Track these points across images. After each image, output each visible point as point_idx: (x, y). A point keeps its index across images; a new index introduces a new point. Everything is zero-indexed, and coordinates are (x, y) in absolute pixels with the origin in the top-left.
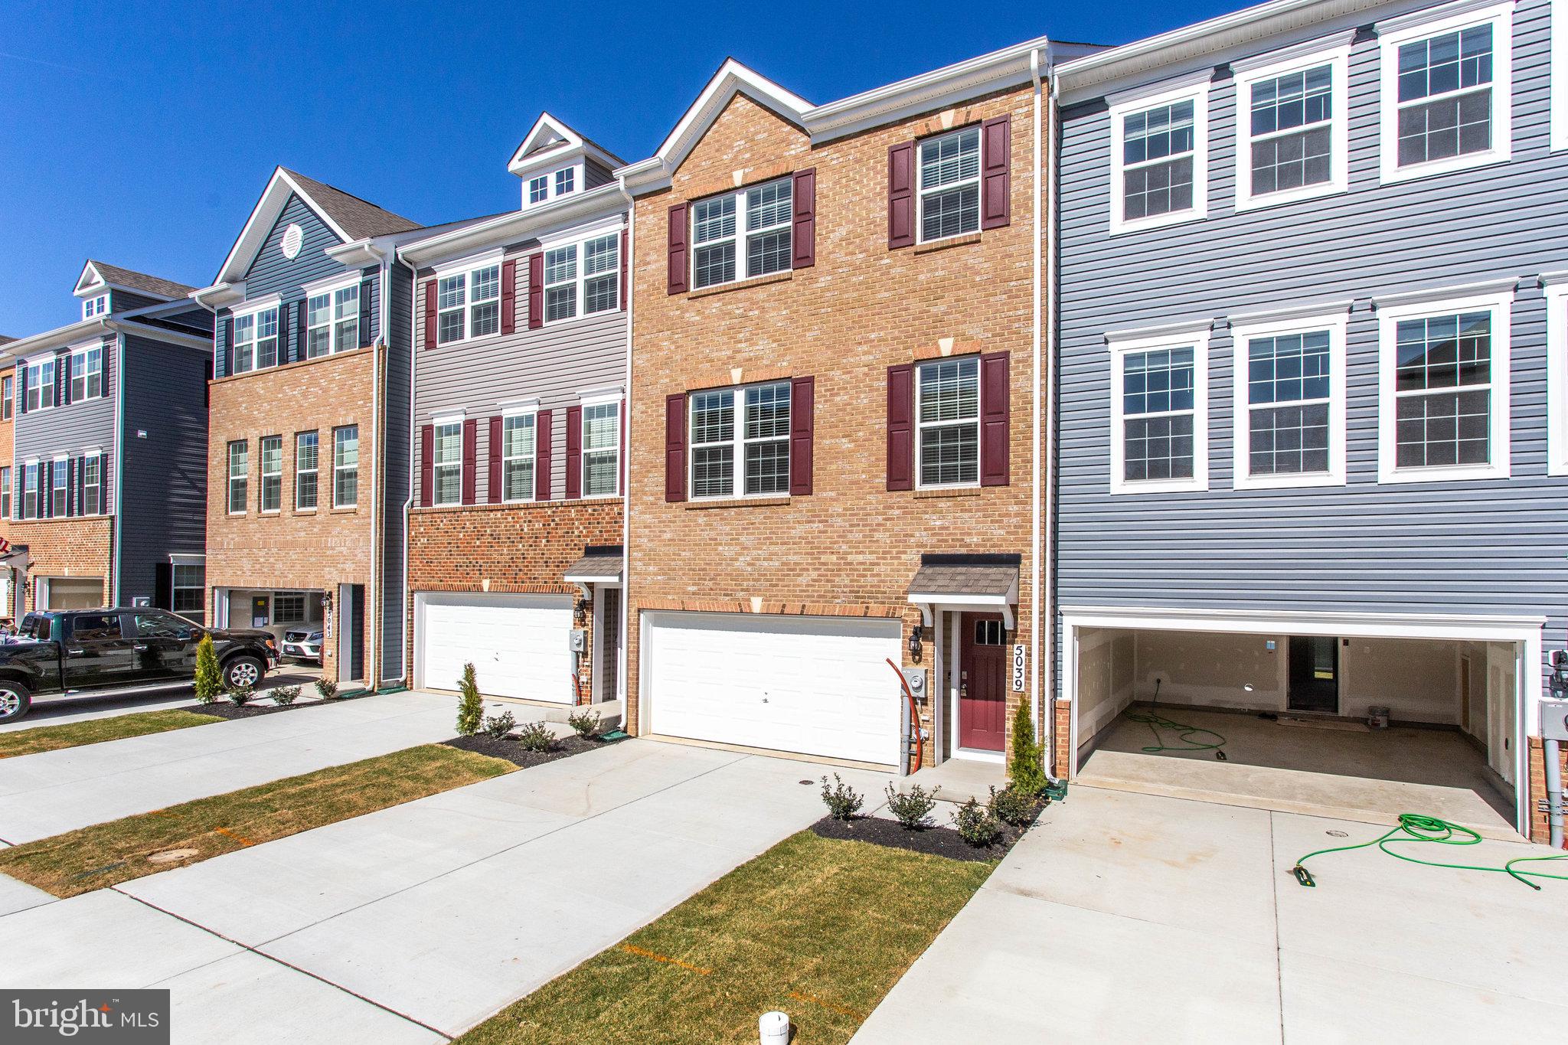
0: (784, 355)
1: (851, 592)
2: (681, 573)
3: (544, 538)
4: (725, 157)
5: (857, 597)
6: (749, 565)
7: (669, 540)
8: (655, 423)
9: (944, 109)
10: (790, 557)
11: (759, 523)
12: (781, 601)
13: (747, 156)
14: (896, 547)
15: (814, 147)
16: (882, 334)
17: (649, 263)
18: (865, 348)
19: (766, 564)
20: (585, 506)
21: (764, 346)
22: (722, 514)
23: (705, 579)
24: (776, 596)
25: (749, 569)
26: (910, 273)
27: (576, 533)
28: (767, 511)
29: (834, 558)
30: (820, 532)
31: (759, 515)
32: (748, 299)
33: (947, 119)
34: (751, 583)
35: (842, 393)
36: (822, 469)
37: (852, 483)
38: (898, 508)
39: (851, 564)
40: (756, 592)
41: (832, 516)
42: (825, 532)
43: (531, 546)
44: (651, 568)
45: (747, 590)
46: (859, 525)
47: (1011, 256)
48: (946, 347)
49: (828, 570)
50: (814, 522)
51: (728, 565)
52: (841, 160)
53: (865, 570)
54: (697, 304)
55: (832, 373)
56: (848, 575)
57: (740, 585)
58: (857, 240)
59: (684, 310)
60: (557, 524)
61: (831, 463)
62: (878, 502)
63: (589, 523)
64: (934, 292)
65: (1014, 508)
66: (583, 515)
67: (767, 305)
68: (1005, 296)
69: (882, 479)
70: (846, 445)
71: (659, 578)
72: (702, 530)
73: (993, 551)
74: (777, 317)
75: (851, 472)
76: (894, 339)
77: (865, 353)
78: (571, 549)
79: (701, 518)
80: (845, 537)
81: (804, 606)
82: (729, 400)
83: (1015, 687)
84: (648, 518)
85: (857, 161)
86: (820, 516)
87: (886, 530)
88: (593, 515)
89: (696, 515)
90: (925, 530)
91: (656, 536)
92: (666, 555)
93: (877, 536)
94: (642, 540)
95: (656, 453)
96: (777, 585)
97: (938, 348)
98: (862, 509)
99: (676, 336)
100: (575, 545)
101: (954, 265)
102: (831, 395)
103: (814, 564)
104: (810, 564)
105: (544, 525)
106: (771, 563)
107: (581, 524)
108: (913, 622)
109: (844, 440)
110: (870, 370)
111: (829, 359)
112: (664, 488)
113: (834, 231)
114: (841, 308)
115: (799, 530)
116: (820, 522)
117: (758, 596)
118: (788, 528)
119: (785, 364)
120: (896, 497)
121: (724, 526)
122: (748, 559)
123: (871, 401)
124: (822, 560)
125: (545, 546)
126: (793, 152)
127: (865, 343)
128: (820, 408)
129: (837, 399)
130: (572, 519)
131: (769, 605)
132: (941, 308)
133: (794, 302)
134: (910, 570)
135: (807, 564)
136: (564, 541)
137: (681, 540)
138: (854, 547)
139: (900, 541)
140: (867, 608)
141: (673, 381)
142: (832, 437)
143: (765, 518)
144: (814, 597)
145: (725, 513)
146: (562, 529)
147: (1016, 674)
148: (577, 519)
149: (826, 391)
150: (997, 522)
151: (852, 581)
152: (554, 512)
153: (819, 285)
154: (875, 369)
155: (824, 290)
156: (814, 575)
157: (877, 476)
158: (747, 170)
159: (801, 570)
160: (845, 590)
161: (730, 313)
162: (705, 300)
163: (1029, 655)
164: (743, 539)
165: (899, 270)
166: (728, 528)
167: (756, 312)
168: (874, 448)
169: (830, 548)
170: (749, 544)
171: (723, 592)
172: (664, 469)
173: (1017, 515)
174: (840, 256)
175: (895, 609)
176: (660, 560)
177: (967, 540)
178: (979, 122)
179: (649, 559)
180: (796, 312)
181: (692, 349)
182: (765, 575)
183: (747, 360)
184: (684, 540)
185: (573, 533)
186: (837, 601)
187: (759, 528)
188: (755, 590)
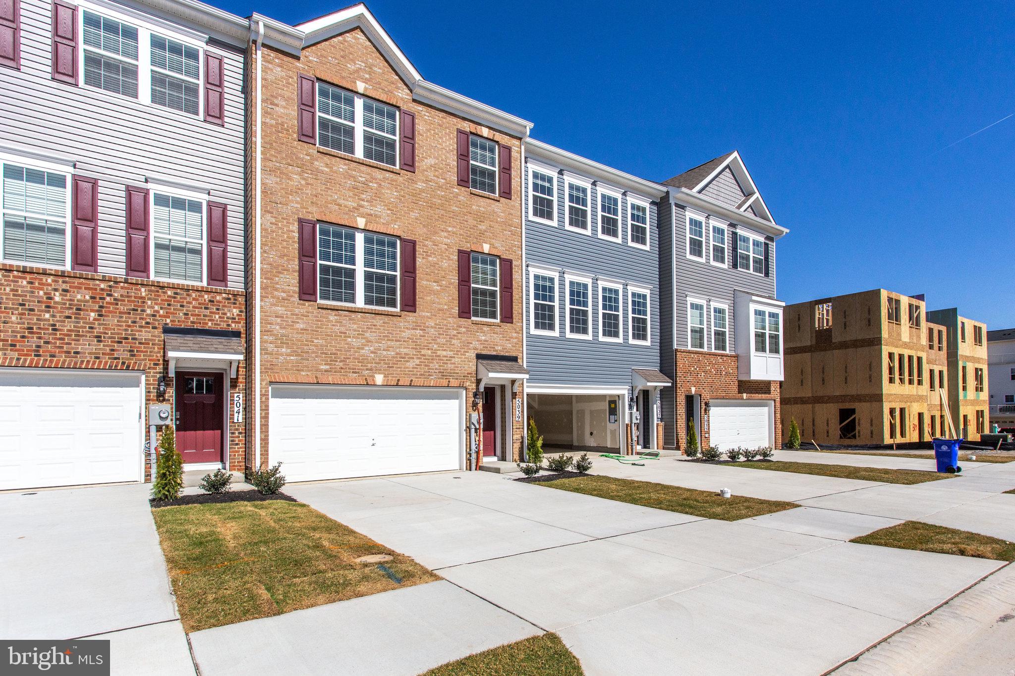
0: (396, 221)
1: (439, 372)
2: (313, 355)
4: (349, 65)
5: (443, 376)
6: (372, 352)
7: (302, 330)
8: (285, 236)
9: (483, 125)
10: (402, 350)
11: (380, 326)
12: (396, 377)
13: (367, 76)
14: (463, 349)
15: (414, 101)
16: (454, 230)
17: (277, 105)
18: (446, 234)
19: (385, 353)
21: (379, 209)
22: (350, 316)
23: (337, 361)
24: (391, 374)
25: (373, 355)
26: (468, 203)
27: (149, 312)
28: (386, 319)
29: (429, 352)
30: (421, 336)
31: (379, 321)
32: (369, 174)
33: (485, 132)
34: (374, 365)
35: (433, 256)
36: (421, 298)
37: (439, 310)
38: (464, 327)
39: (439, 356)
40: (379, 371)
41: (428, 327)
42: (424, 336)
43: (69, 317)
44: (284, 350)
45: (371, 370)
46: (443, 334)
47: (512, 215)
48: (486, 248)
49: (426, 359)
50: (417, 329)
51: (356, 352)
52: (431, 118)
53: (447, 360)
54: (326, 159)
55: (427, 242)
56: (437, 363)
57: (365, 366)
58: (440, 171)
59: (313, 159)
61: (427, 296)
62: (454, 323)
63: (169, 305)
64: (481, 218)
65: (515, 335)
67: (383, 184)
68: (510, 233)
69: (456, 310)
70: (436, 287)
71: (292, 358)
72: (333, 325)
73: (507, 354)
74: (391, 194)
75: (439, 303)
76: (460, 235)
77: (445, 237)
78: (141, 327)
79: (332, 317)
80: (436, 340)
81: (411, 381)
82: (352, 238)
83: (517, 419)
84: (280, 310)
85: (440, 125)
86: (420, 326)
87: (458, 339)
89: (329, 314)
90: (477, 341)
91: (288, 325)
92: (299, 341)
93: (454, 341)
94: (273, 327)
95: (288, 260)
96: (392, 367)
97: (482, 247)
98: (445, 325)
99: (306, 175)
100: (148, 323)
101: (489, 208)
102: (427, 255)
103: (417, 355)
104: (415, 355)
105: (93, 298)
106: (389, 353)
108: (472, 389)
109: (434, 284)
110: (448, 247)
111: (425, 233)
112: (297, 289)
113: (427, 158)
114: (432, 206)
115: (407, 334)
116: (420, 330)
117: (379, 373)
118: (400, 331)
119: (396, 226)
120: (463, 321)
121: (352, 325)
122: (372, 348)
123: (449, 266)
124: (422, 353)
125: (95, 319)
126: (400, 95)
127: (445, 231)
128: (419, 261)
129: (430, 259)
130: (142, 298)
131: (388, 379)
132: (482, 227)
133: (402, 189)
134: (470, 362)
135: (413, 354)
137: (313, 331)
138: (441, 347)
139: (465, 346)
140: (449, 381)
141: (305, 208)
142: (428, 280)
143: (384, 323)
144: (417, 375)
145: (353, 315)
147: (517, 413)
148: (150, 299)
149: (423, 252)
150: (508, 340)
151: (440, 366)
152: (110, 286)
153: (418, 186)
154: (451, 248)
155: (422, 191)
156: (417, 361)
157: (453, 308)
158: (367, 86)
159: (409, 358)
160: (436, 371)
161: (354, 178)
162: (334, 159)
164: (367, 335)
165: (463, 198)
166: (355, 326)
167: (375, 185)
168: (451, 292)
169: (427, 346)
170: (372, 339)
171: (352, 371)
172: (296, 274)
173: (516, 338)
174: (431, 175)
175: (464, 382)
176: (293, 344)
177: (496, 348)
178: (496, 141)
179: (281, 343)
180: (404, 197)
181: (321, 190)
182: (384, 360)
183: (369, 215)
184: (317, 331)
186: (431, 377)
187: (379, 329)
188: (376, 370)
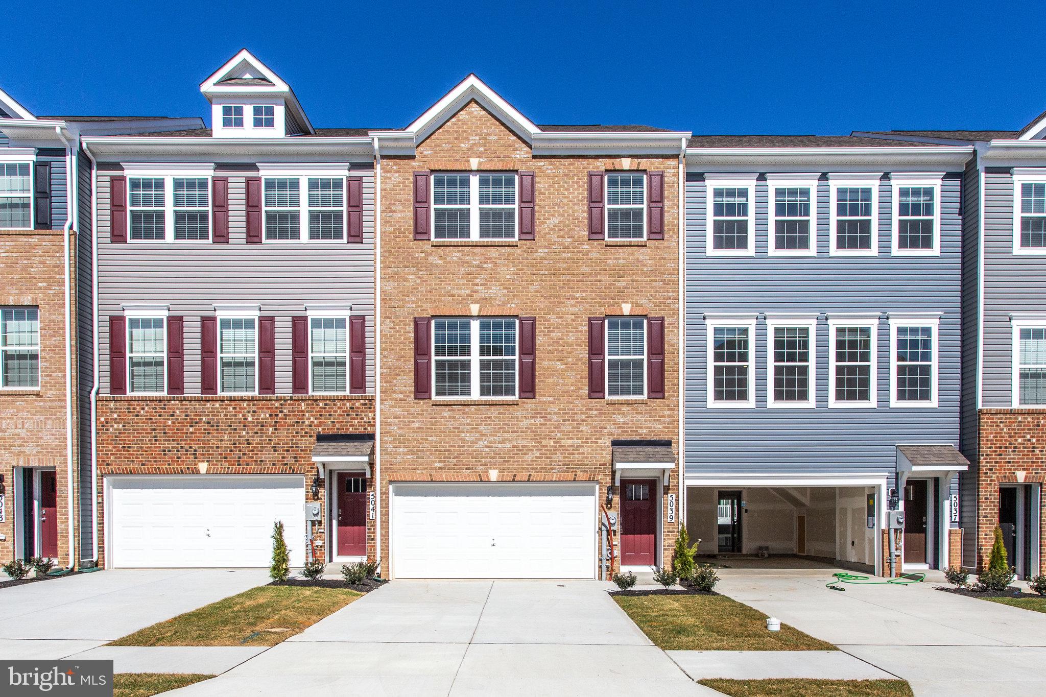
0: (513, 299)
1: (564, 465)
2: (428, 453)
3: (271, 426)
4: (463, 145)
5: (569, 468)
6: (486, 447)
7: (417, 428)
8: (402, 338)
9: (624, 157)
10: (519, 442)
11: (495, 417)
12: (512, 472)
13: (482, 149)
14: (594, 435)
15: (534, 157)
16: (584, 294)
17: (395, 211)
18: (572, 302)
19: (500, 446)
20: (316, 400)
21: (495, 290)
22: (464, 410)
23: (450, 458)
24: (508, 469)
25: (487, 449)
26: (603, 257)
27: (307, 423)
28: (501, 409)
29: (552, 442)
30: (541, 424)
31: (494, 412)
32: (484, 255)
33: (626, 164)
34: (488, 460)
35: (556, 330)
36: (542, 381)
37: (564, 392)
38: (596, 410)
39: (564, 446)
40: (493, 466)
41: (550, 414)
42: (545, 424)
43: (256, 433)
44: (401, 449)
45: (485, 465)
46: (569, 420)
47: (665, 259)
48: (626, 309)
49: (547, 450)
50: (537, 417)
51: (469, 447)
52: (554, 171)
53: (573, 450)
54: (440, 251)
55: (549, 316)
56: (561, 454)
57: (479, 461)
58: (566, 229)
59: (428, 254)
60: (285, 415)
61: (549, 378)
62: (583, 406)
63: (321, 415)
64: (619, 272)
65: (667, 413)
66: (314, 408)
67: (498, 261)
68: (661, 283)
69: (585, 390)
70: (560, 366)
71: (408, 457)
72: (447, 421)
73: (655, 438)
74: (507, 271)
75: (564, 385)
76: (591, 299)
77: (572, 306)
78: (302, 436)
79: (446, 412)
80: (560, 428)
81: (530, 475)
82: (466, 327)
83: (669, 520)
84: (398, 411)
85: (566, 175)
86: (541, 413)
87: (587, 424)
88: (325, 408)
89: (442, 410)
90: (614, 424)
91: (405, 425)
92: (414, 439)
93: (582, 427)
94: (392, 428)
95: (404, 361)
96: (509, 461)
97: (621, 309)
98: (571, 410)
99: (421, 273)
100: (306, 433)
101: (631, 258)
102: (548, 331)
103: (537, 446)
104: (534, 446)
105: (271, 415)
106: (504, 446)
107: (312, 415)
108: (606, 483)
109: (558, 363)
110: (575, 317)
111: (546, 306)
112: (413, 389)
113: (549, 219)
114: (555, 273)
115: (525, 423)
116: (541, 417)
117: (494, 469)
118: (517, 421)
119: (513, 305)
120: (594, 403)
121: (465, 419)
122: (486, 442)
123: (577, 339)
124: (543, 444)
125: (272, 433)
126: (518, 156)
127: (572, 299)
128: (540, 339)
129: (553, 334)
130: (303, 411)
131: (503, 475)
132: (622, 284)
133: (520, 263)
134: (604, 450)
135: (532, 446)
136: (294, 429)
137: (428, 428)
138: (566, 435)
139: (597, 431)
140: (576, 475)
141: (419, 306)
142: (550, 360)
143: (499, 413)
144: (537, 469)
145: (467, 409)
146: (291, 419)
148: (307, 412)
149: (545, 328)
150: (658, 420)
151: (564, 457)
152: (281, 404)
153: (538, 254)
154: (579, 317)
155: (542, 258)
156: (537, 454)
157: (581, 389)
158: (481, 160)
159: (527, 450)
160: (560, 463)
161: (468, 263)
162: (447, 249)
163: (677, 500)
164: (481, 428)
165: (595, 254)
166: (469, 420)
167: (490, 265)
168: (579, 370)
169: (549, 435)
170: (484, 431)
171: (465, 467)
172: (412, 374)
173: (669, 417)
174: (554, 237)
175: (594, 475)
176: (409, 443)
177: (640, 431)
178: (645, 171)
179: (399, 443)
180: (522, 270)
181: (435, 285)
182: (500, 454)
183: (483, 299)
184: (432, 429)
185: (303, 422)
186: (554, 471)
187: (494, 421)
188: (491, 465)
